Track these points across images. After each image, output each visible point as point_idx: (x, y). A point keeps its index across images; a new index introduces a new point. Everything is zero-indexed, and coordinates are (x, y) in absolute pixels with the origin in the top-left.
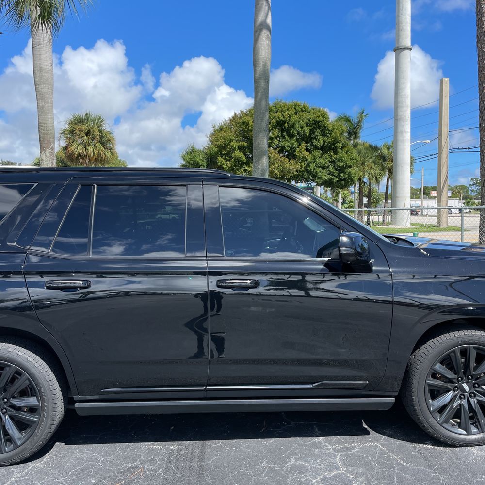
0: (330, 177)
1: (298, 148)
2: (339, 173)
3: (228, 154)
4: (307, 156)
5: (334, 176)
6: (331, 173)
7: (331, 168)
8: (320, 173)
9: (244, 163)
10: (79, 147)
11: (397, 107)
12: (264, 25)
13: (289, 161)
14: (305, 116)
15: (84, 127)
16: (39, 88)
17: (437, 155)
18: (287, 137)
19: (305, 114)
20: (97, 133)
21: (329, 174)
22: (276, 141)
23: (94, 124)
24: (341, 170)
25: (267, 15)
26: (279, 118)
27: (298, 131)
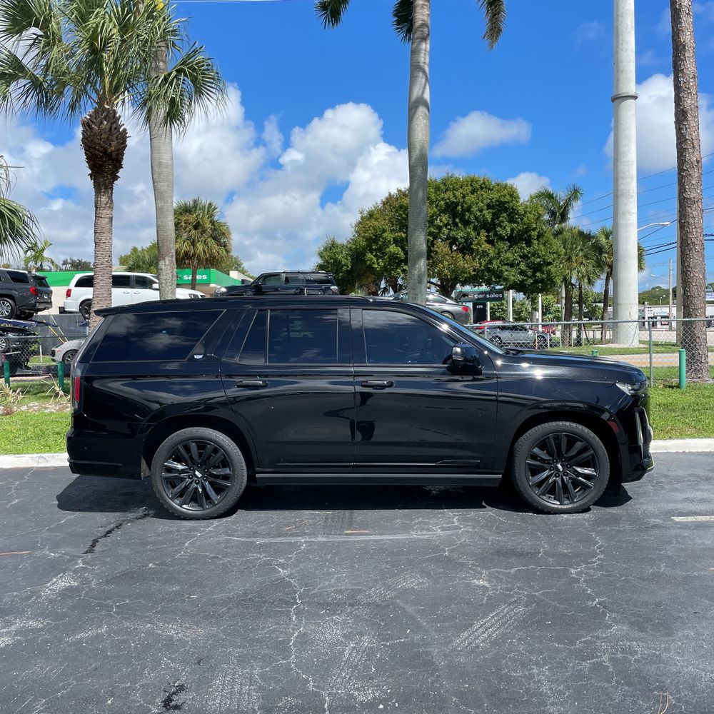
0: (520, 278)
1: (476, 238)
2: (534, 273)
3: (379, 249)
4: (489, 249)
5: (527, 276)
6: (523, 273)
7: (523, 266)
8: (506, 273)
9: (401, 261)
10: (186, 244)
11: (617, 179)
12: (420, 101)
13: (463, 258)
14: (485, 195)
15: (192, 218)
16: (158, 185)
17: (675, 245)
18: (460, 225)
19: (486, 192)
20: (208, 225)
21: (520, 274)
22: (445, 231)
23: (204, 213)
24: (537, 268)
25: (424, 88)
26: (449, 199)
27: (475, 216)
